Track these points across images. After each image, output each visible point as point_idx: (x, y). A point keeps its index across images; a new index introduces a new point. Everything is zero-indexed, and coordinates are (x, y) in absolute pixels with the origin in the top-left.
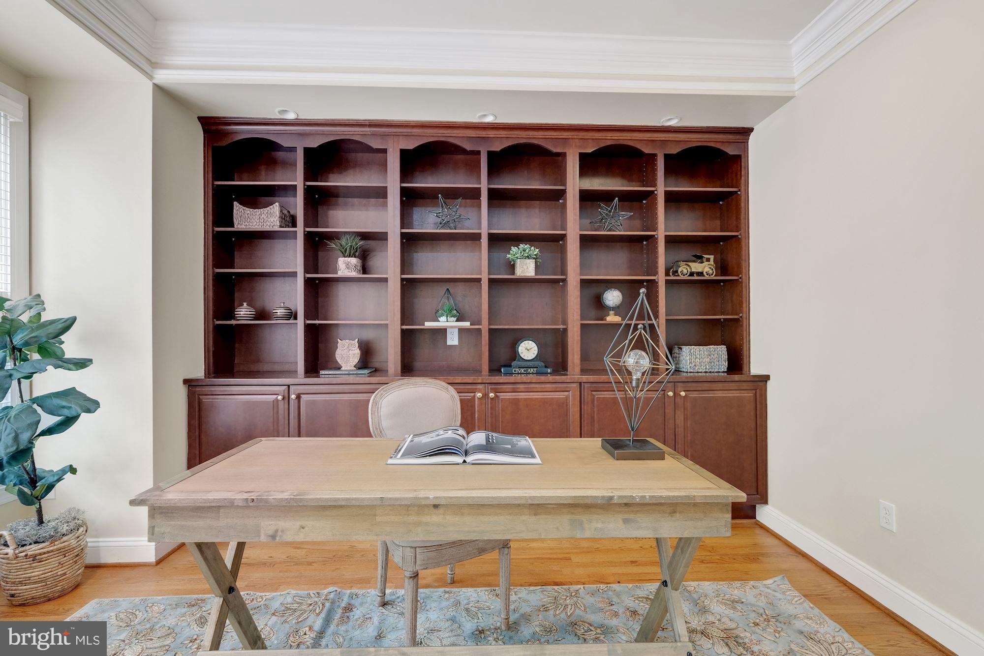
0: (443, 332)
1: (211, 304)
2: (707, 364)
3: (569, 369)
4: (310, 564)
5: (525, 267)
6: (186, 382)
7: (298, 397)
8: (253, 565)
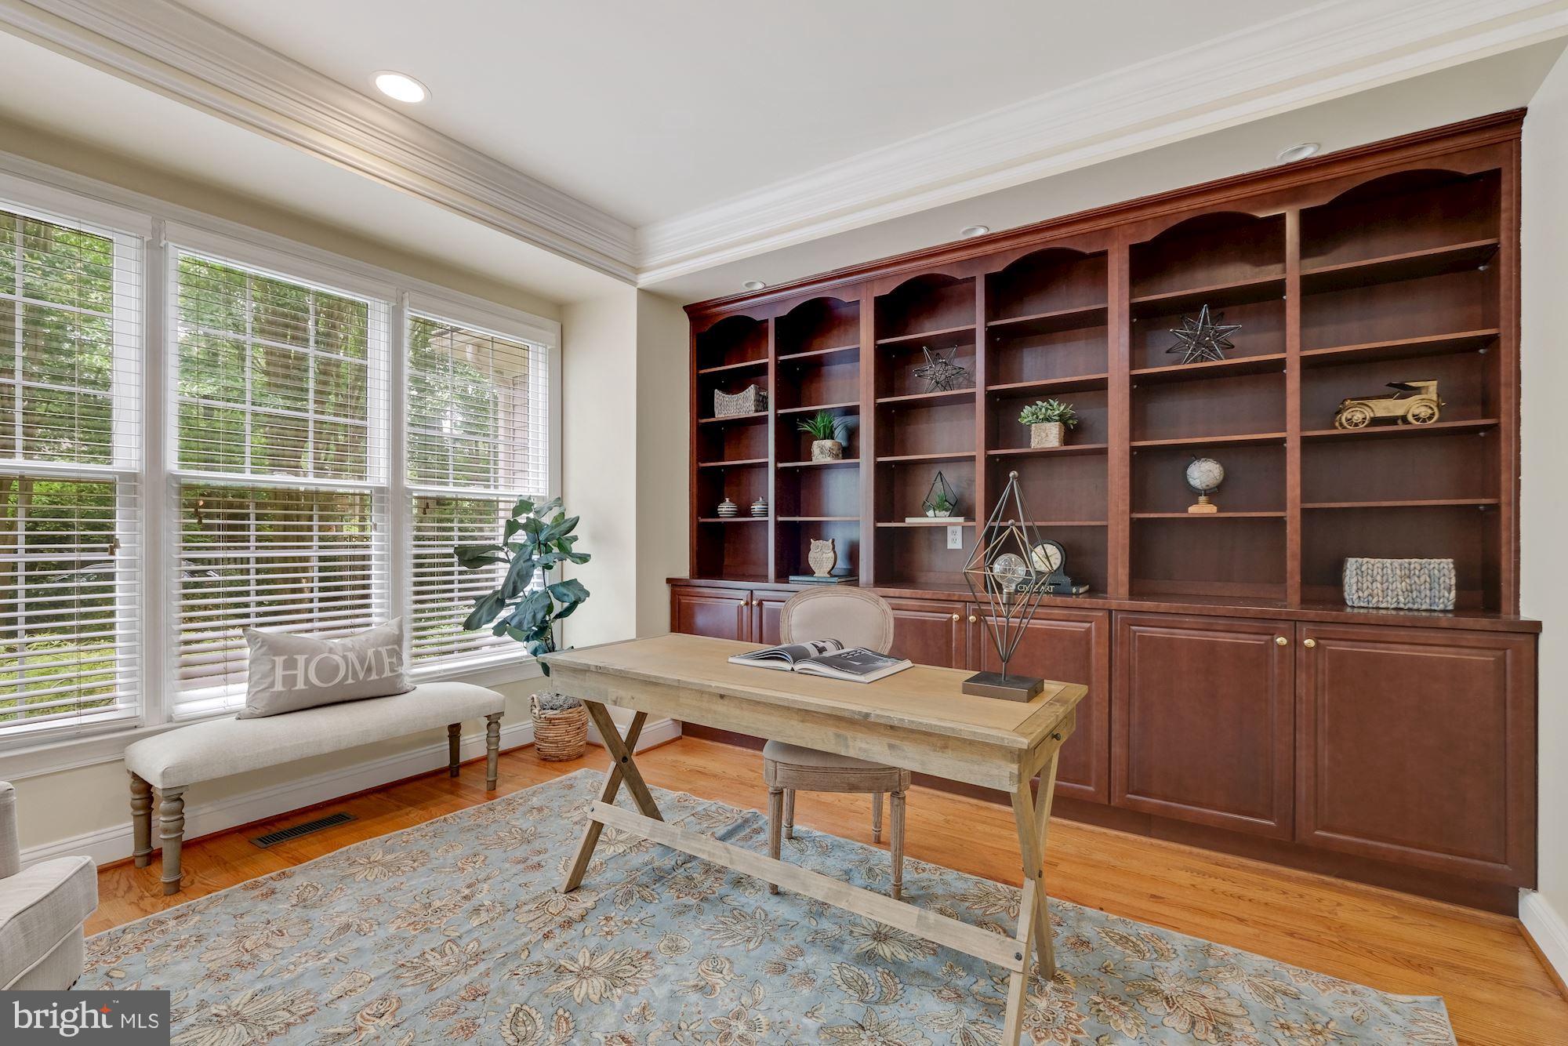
0: (942, 529)
1: (695, 501)
2: (1400, 593)
3: (1110, 589)
4: (753, 786)
5: (1044, 435)
6: (669, 581)
7: (760, 604)
8: (706, 774)
